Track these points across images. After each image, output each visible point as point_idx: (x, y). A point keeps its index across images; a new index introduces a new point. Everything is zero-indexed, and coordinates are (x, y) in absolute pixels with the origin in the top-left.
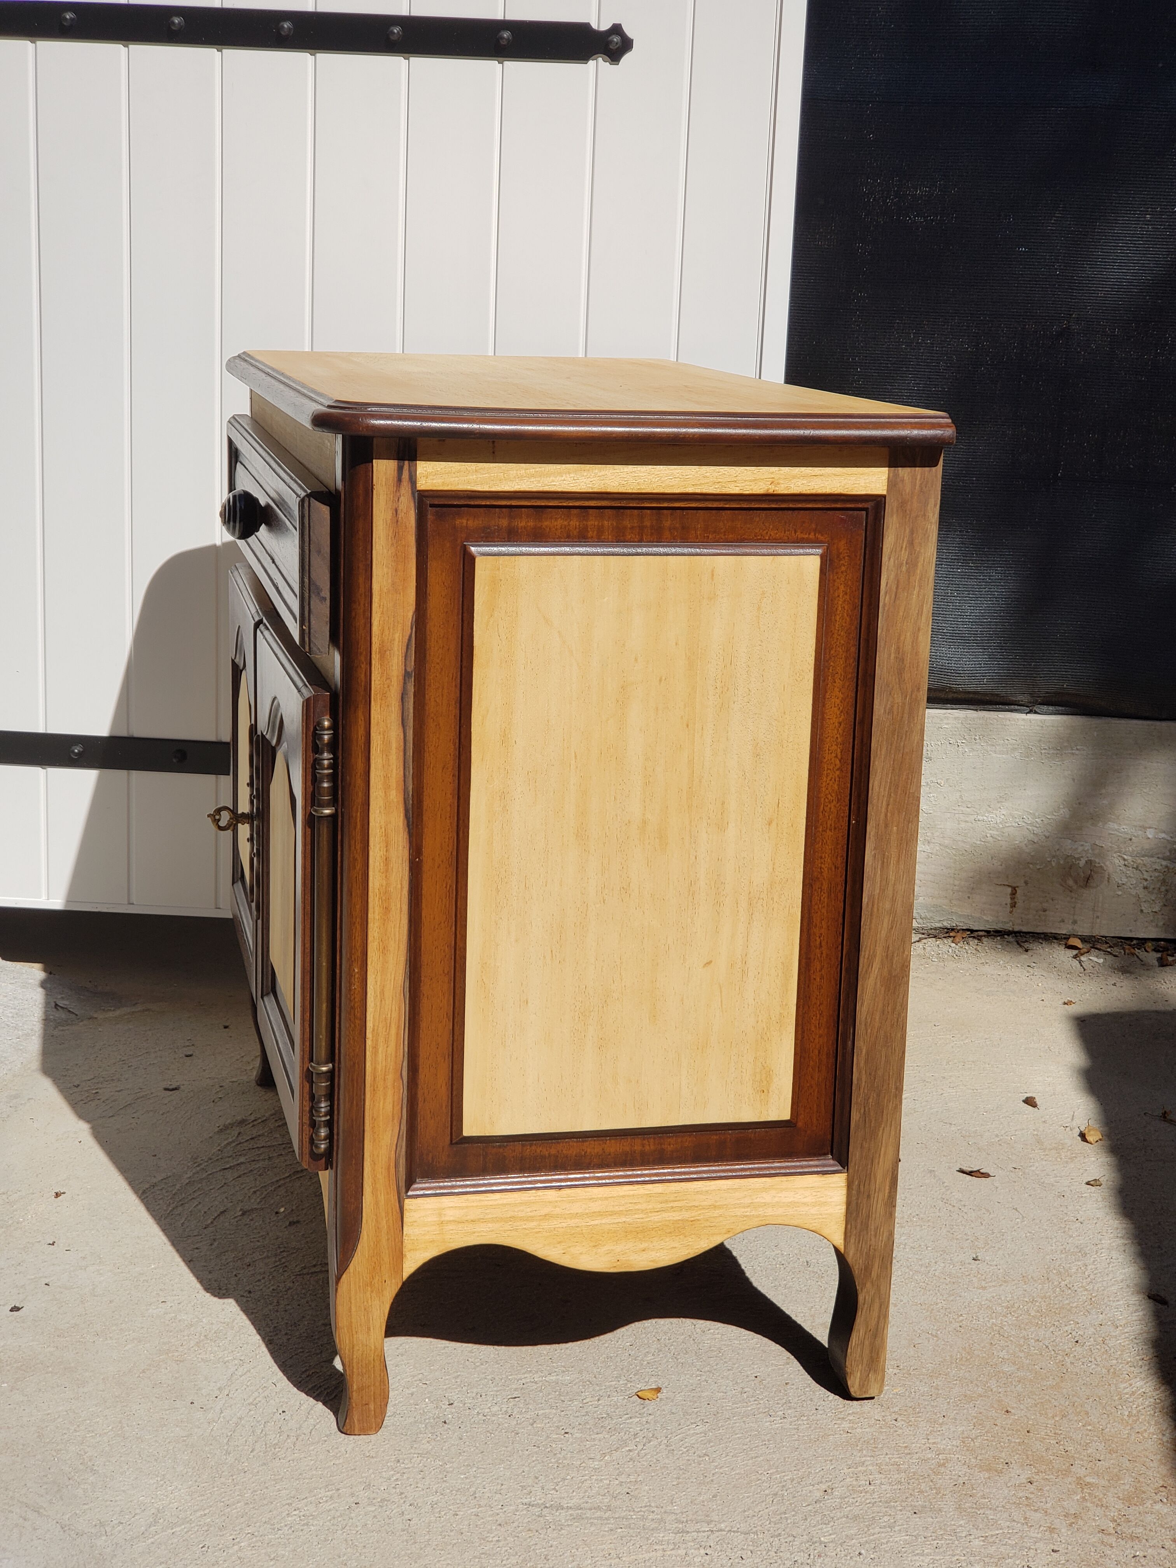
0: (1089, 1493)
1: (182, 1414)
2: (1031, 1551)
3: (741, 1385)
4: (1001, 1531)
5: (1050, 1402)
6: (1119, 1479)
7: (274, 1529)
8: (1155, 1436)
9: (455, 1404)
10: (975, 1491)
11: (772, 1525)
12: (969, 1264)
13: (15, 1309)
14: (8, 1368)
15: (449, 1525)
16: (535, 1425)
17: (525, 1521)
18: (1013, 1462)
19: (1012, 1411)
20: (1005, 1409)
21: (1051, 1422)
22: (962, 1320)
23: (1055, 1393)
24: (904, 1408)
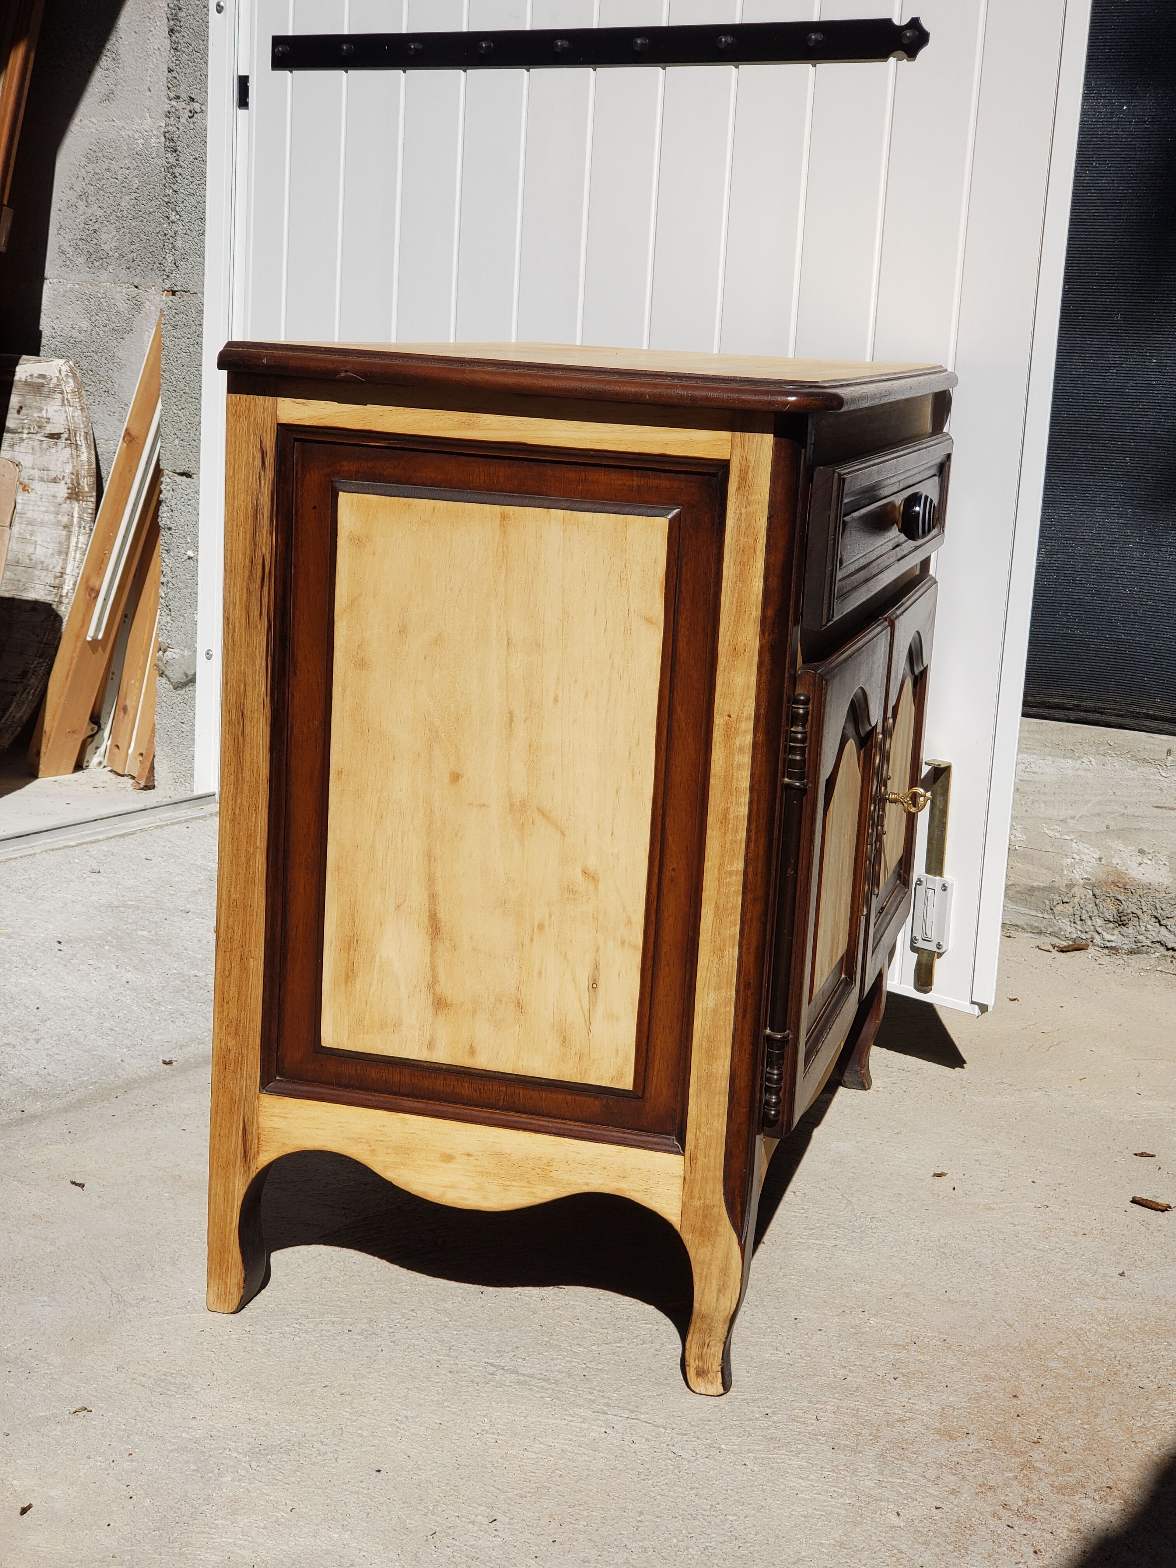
0: (1025, 1475)
2: (915, 1502)
3: (774, 1322)
4: (902, 1481)
5: (1069, 1398)
6: (1070, 1472)
8: (1149, 1448)
10: (911, 1446)
12: (1112, 1277)
16: (556, 1311)
17: (476, 1375)
18: (976, 1434)
19: (1021, 1397)
20: (1014, 1394)
21: (1052, 1414)
22: (1052, 1319)
23: (1082, 1393)
24: (913, 1372)
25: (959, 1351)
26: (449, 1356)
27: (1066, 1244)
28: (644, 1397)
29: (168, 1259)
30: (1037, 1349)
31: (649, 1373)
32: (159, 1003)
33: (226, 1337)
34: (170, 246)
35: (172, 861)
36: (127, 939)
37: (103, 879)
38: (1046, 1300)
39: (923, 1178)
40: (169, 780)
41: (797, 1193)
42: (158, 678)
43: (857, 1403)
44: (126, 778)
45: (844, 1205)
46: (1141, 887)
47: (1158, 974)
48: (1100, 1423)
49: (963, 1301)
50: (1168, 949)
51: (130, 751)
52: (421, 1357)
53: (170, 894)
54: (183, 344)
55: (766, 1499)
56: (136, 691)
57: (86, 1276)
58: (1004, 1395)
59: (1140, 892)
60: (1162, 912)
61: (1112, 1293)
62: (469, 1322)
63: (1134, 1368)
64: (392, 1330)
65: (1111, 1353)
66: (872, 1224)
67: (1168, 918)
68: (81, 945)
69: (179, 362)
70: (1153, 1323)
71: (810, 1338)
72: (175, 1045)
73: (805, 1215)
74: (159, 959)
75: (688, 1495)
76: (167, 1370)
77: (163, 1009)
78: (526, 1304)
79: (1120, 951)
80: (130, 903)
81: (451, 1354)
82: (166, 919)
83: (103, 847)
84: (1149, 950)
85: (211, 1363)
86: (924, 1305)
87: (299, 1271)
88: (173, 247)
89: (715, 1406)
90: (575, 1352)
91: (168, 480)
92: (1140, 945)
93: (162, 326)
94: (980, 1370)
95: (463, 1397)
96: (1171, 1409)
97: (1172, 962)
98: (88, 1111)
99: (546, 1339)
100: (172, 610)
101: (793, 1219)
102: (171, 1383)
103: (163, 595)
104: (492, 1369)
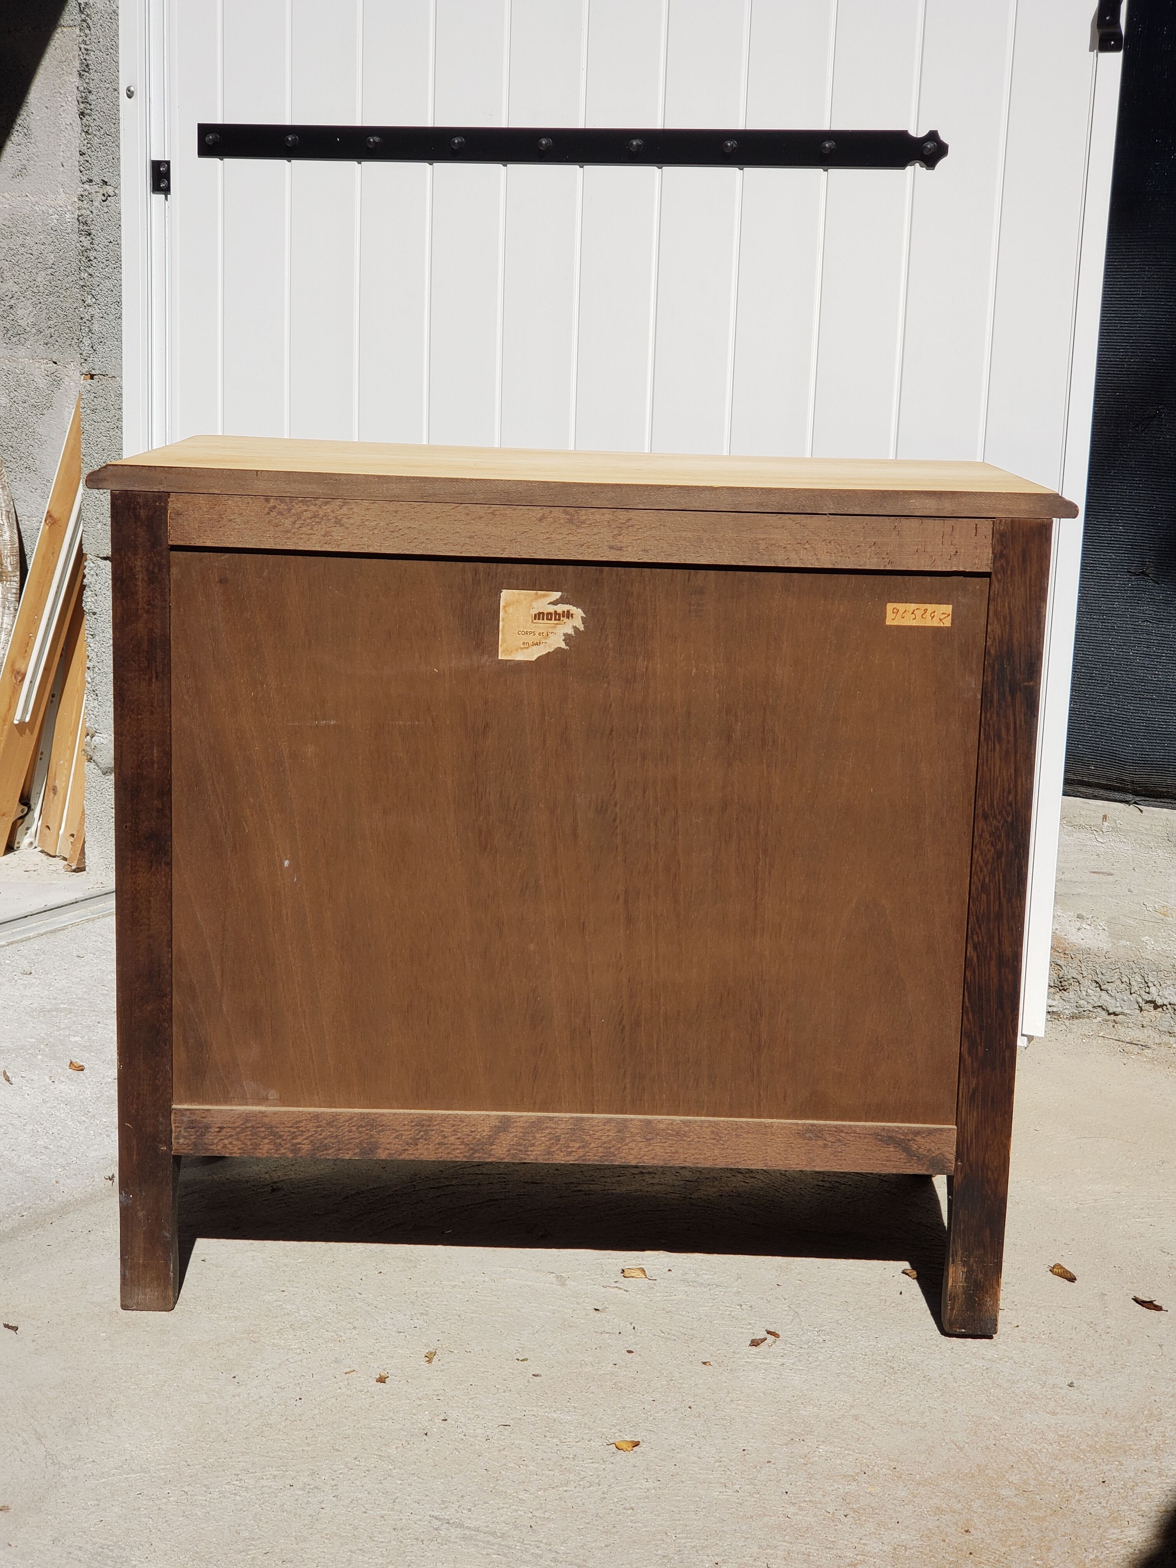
5: (1021, 1531)
16: (502, 1452)
20: (966, 1529)
21: (1003, 1550)
22: (1002, 1439)
23: (1034, 1524)
24: (864, 1507)
25: (909, 1480)
26: (393, 1510)
28: (592, 1548)
29: (104, 1411)
30: (988, 1475)
31: (597, 1520)
32: (94, 1116)
33: (164, 1500)
34: (87, 330)
35: (105, 957)
36: (60, 1047)
37: (34, 981)
38: (996, 1417)
39: (869, 1282)
40: (100, 865)
41: (744, 1307)
42: (87, 763)
43: (807, 1546)
44: (57, 859)
45: (791, 1318)
46: (1081, 952)
47: (1100, 1041)
48: (1053, 1557)
49: (912, 1422)
50: (1109, 1014)
51: (61, 832)
52: (365, 1513)
53: (103, 995)
54: (103, 428)
56: (65, 772)
57: (19, 1435)
58: (956, 1530)
59: (1080, 957)
60: (1103, 977)
61: (1062, 1406)
62: (413, 1469)
63: (1085, 1493)
64: (335, 1482)
65: (1063, 1476)
66: (819, 1338)
67: (1108, 982)
68: (14, 1055)
69: (99, 446)
70: (1104, 1440)
71: (759, 1472)
72: (110, 1162)
73: (751, 1331)
74: (93, 1068)
76: (104, 1542)
77: (98, 1122)
78: (471, 1445)
79: (1062, 1016)
80: (62, 1006)
81: (395, 1507)
82: (99, 1023)
83: (34, 946)
84: (1090, 1015)
85: (148, 1531)
86: (873, 1429)
87: (240, 1417)
88: (90, 331)
89: (664, 1556)
90: (521, 1499)
91: (92, 565)
92: (1082, 1009)
93: (81, 410)
94: (931, 1502)
95: (408, 1558)
96: (1123, 1538)
97: (1114, 1026)
98: (22, 1241)
99: (491, 1485)
100: (99, 695)
101: (740, 1336)
102: (108, 1557)
103: (89, 680)
104: (437, 1523)
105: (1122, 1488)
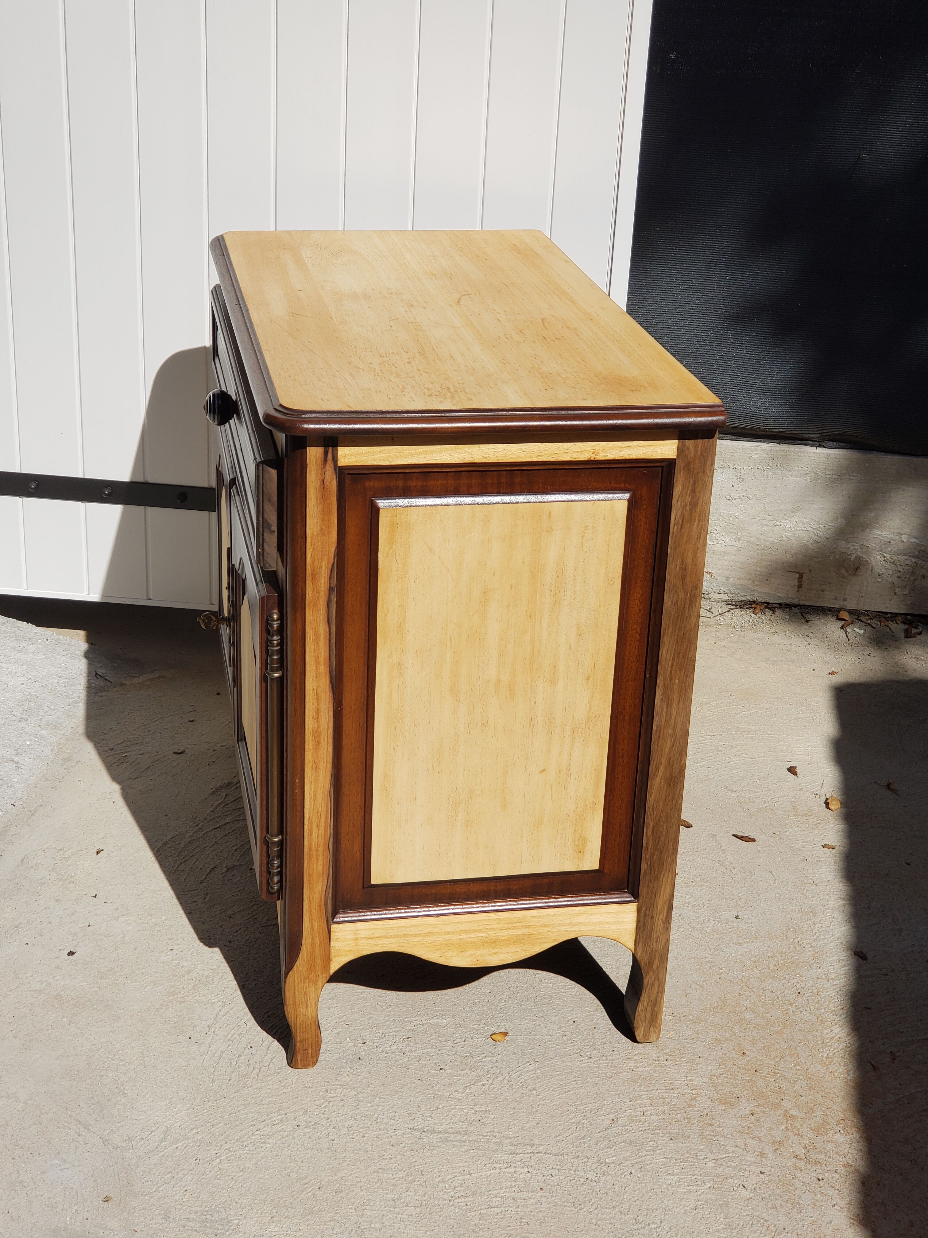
0: (791, 1124)
1: (183, 1047)
2: (746, 1172)
3: (563, 1029)
4: (728, 1155)
5: (774, 1045)
6: (813, 1112)
7: (243, 1146)
8: (842, 1076)
9: (367, 1043)
10: (713, 1121)
11: (575, 1148)
12: (732, 921)
13: (71, 953)
14: (67, 1005)
15: (359, 1144)
16: (420, 1062)
17: (410, 1142)
18: (743, 1097)
19: (747, 1053)
20: (742, 1052)
21: (773, 1062)
22: (722, 973)
23: (779, 1037)
24: (673, 1050)
25: (687, 1021)
26: (380, 1130)
27: (687, 897)
30: (730, 1004)
31: (518, 1105)
43: (658, 1091)
48: (804, 1061)
55: (662, 1202)
57: (69, 1128)
58: (736, 1054)
61: (741, 936)
64: (327, 1116)
65: (774, 994)
70: (780, 958)
71: (594, 1038)
75: (615, 1214)
85: (226, 1191)
94: (709, 1035)
96: (835, 1036)
105: (813, 996)
